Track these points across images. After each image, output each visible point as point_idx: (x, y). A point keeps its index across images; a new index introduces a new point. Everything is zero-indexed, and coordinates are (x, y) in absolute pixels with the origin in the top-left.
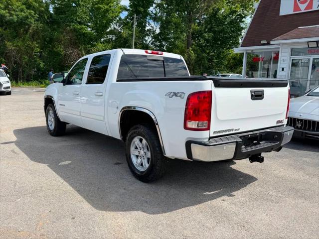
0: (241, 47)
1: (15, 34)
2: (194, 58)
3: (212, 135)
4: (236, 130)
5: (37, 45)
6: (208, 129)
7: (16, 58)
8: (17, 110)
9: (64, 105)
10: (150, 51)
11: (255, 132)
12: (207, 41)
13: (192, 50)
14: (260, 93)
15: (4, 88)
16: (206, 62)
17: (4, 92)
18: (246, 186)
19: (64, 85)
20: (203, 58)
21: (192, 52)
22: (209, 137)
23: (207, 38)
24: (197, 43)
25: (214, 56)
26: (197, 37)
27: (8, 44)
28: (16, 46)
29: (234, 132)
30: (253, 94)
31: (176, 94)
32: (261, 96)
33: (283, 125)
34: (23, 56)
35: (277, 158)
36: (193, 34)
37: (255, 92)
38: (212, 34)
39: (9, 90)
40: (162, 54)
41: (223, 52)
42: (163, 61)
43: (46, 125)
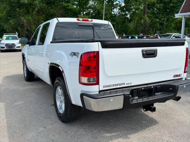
0: (181, 13)
1: (26, 11)
2: (149, 22)
3: (101, 89)
4: (127, 84)
5: (42, 18)
6: (98, 83)
7: (27, 27)
8: (17, 62)
9: (29, 60)
10: (81, 19)
11: (149, 86)
12: (159, 9)
13: (147, 17)
14: (153, 52)
15: (17, 47)
16: (158, 25)
17: (17, 50)
18: (145, 129)
19: (29, 46)
20: (156, 22)
21: (147, 18)
22: (98, 90)
23: (159, 7)
24: (151, 12)
25: (164, 20)
26: (151, 7)
27: (22, 18)
28: (27, 20)
29: (126, 86)
30: (145, 53)
31: (75, 54)
32: (153, 54)
33: (182, 78)
34: (32, 26)
35: (186, 104)
36: (148, 5)
37: (146, 51)
38: (163, 5)
39: (20, 48)
40: (92, 21)
41: (171, 18)
42: (93, 26)
43: (23, 73)
